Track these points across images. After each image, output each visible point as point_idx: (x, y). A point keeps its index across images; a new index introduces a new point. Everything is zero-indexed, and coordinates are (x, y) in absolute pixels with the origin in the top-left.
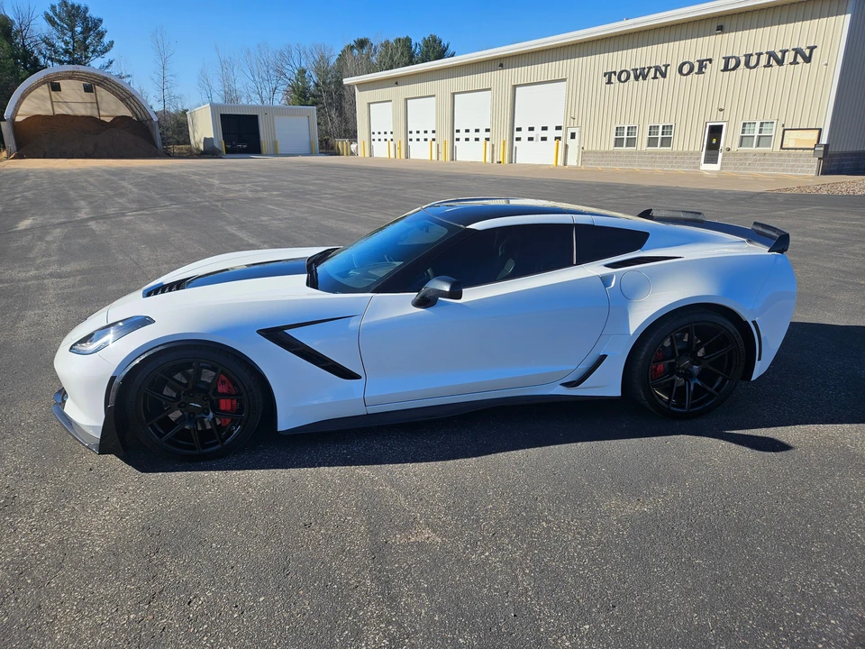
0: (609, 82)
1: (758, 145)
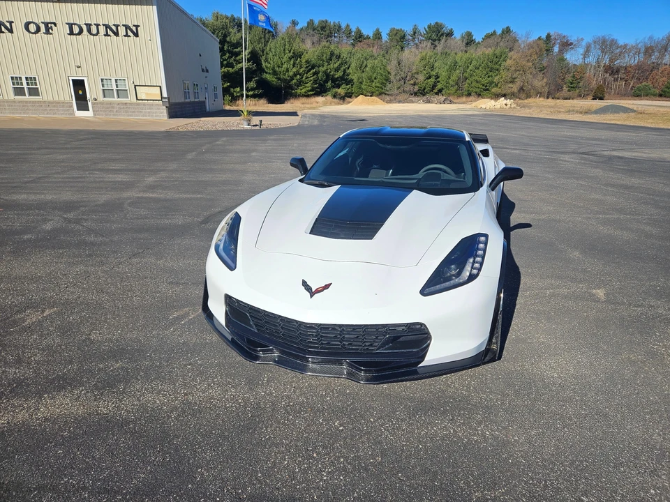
1: (119, 97)
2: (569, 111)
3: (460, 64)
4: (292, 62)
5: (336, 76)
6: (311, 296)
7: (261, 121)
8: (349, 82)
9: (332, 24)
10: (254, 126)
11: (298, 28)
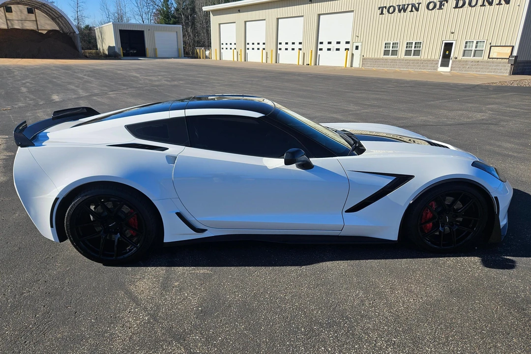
0: (382, 13)
1: (474, 56)
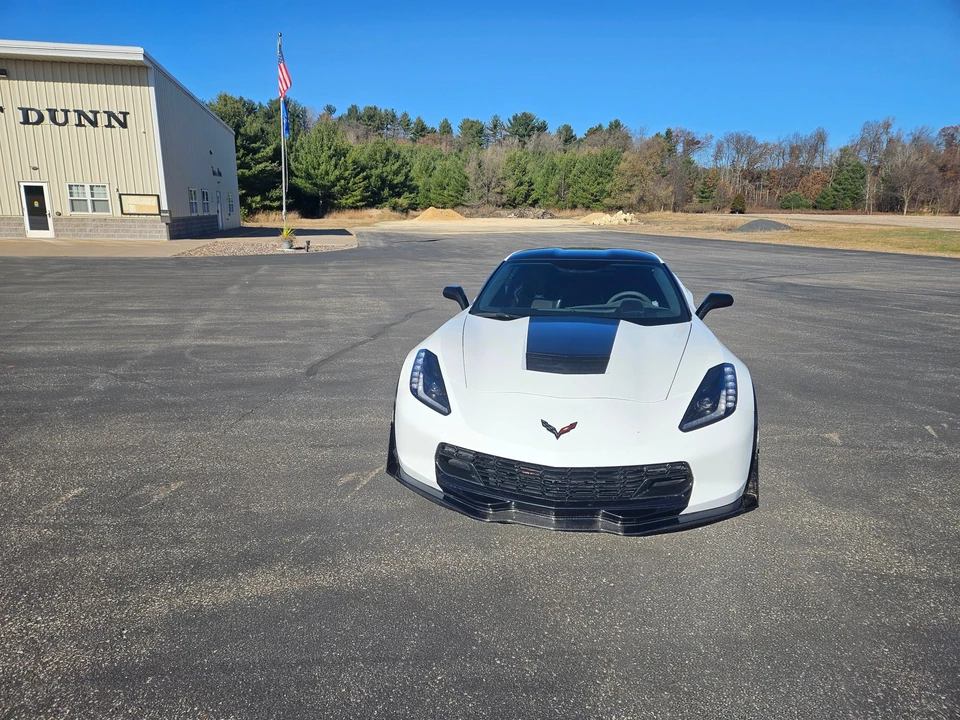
1: (94, 210)
2: (708, 228)
3: (561, 167)
4: (333, 162)
5: (395, 182)
6: (557, 438)
7: (308, 243)
8: (413, 189)
9: (383, 111)
10: (297, 249)
11: (335, 116)
